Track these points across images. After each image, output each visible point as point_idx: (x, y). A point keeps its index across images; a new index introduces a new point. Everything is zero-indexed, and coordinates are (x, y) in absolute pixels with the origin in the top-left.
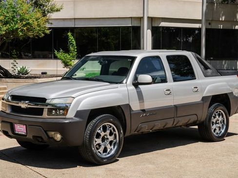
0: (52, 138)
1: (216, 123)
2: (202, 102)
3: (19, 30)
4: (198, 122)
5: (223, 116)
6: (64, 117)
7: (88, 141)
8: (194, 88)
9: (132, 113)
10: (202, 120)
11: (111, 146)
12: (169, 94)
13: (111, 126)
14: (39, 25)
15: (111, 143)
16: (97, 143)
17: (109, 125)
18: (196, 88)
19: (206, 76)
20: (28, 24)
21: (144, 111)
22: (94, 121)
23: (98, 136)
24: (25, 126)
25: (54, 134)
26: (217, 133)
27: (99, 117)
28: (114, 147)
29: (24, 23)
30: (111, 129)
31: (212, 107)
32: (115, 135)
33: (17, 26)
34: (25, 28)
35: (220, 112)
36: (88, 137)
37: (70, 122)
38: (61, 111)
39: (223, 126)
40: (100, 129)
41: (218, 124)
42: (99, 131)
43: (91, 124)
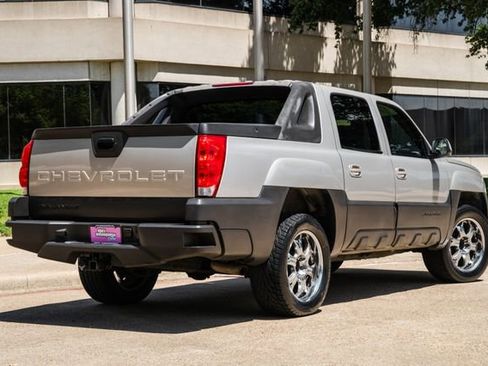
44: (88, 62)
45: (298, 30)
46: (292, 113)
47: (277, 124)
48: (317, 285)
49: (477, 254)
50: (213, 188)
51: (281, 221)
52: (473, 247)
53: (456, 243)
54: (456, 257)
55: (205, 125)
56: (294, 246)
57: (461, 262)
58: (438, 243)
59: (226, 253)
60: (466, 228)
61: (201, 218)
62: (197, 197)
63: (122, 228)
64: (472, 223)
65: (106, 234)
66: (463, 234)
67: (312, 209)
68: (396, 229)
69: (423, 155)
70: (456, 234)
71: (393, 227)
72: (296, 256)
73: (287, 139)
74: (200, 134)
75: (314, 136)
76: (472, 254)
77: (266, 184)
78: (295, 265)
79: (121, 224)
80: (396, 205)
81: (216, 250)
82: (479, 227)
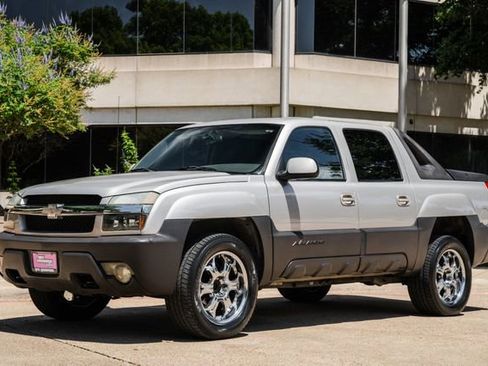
0: (113, 277)
1: (445, 278)
2: (416, 228)
3: (27, 114)
4: (408, 271)
5: (458, 265)
6: (138, 232)
7: (185, 286)
8: (401, 197)
9: (274, 235)
10: (417, 267)
11: (232, 301)
12: (349, 205)
13: (232, 260)
14: (67, 106)
15: (232, 295)
16: (204, 292)
17: (229, 257)
18: (404, 197)
19: (423, 177)
20: (46, 101)
21: (299, 234)
22: (198, 246)
23: (207, 277)
24: (54, 255)
25: (117, 267)
26: (448, 299)
27: (208, 238)
28: (238, 305)
29: (37, 99)
30: (233, 265)
31: (437, 242)
32: (241, 279)
33: (21, 106)
34: (38, 111)
35: (452, 254)
36: (186, 276)
37: (151, 243)
38: (130, 221)
39: (458, 284)
40: (210, 264)
41: (449, 279)
42: (209, 268)
43: (193, 250)
44: (252, 106)
45: (444, 77)
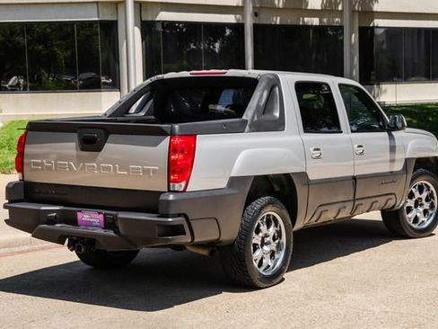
46: (258, 106)
47: (244, 117)
48: (280, 256)
49: (430, 212)
50: (183, 184)
51: (247, 205)
52: (427, 206)
53: (411, 203)
54: (411, 216)
55: (177, 126)
56: (259, 225)
57: (416, 220)
58: (393, 207)
59: (196, 240)
60: (421, 189)
61: (172, 212)
62: (169, 191)
63: (105, 215)
64: (426, 185)
65: (91, 219)
66: (417, 195)
67: (277, 189)
68: (354, 200)
69: (382, 129)
70: (411, 195)
71: (351, 198)
72: (261, 234)
73: (253, 131)
74: (173, 135)
75: (278, 125)
76: (425, 212)
77: (232, 175)
78: (260, 243)
79: (104, 212)
80: (354, 178)
81: (186, 239)
82: (432, 188)
